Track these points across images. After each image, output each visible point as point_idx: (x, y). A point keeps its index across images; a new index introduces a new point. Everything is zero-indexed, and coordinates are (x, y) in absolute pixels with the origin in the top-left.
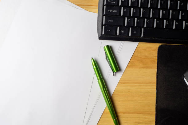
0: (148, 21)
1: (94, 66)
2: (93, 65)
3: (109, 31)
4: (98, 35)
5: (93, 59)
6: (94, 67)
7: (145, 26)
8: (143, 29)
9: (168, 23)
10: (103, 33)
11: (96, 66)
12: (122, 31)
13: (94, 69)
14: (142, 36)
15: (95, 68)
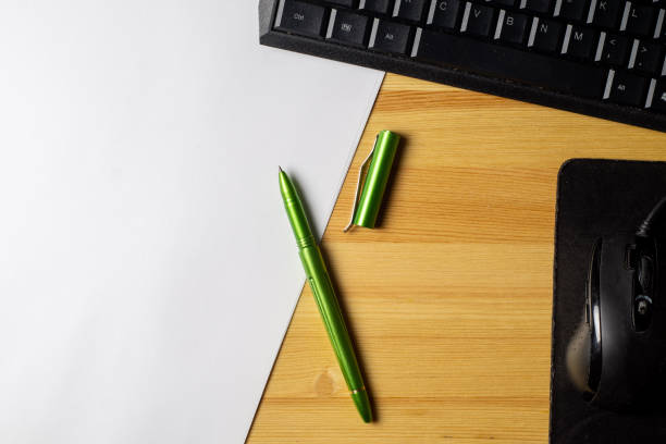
0: (443, 6)
1: (289, 200)
2: (283, 195)
3: (302, 18)
4: (261, 27)
5: (283, 173)
6: (286, 203)
7: (430, 21)
8: (419, 31)
9: (511, 21)
10: (278, 24)
11: (294, 200)
12: (346, 27)
13: (287, 209)
14: (414, 53)
15: (290, 204)
